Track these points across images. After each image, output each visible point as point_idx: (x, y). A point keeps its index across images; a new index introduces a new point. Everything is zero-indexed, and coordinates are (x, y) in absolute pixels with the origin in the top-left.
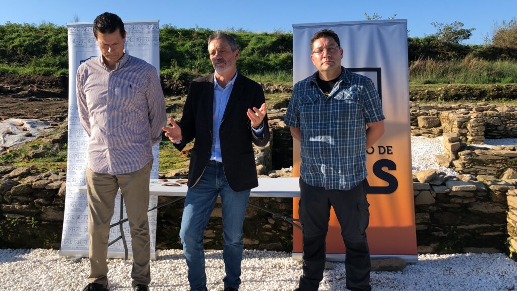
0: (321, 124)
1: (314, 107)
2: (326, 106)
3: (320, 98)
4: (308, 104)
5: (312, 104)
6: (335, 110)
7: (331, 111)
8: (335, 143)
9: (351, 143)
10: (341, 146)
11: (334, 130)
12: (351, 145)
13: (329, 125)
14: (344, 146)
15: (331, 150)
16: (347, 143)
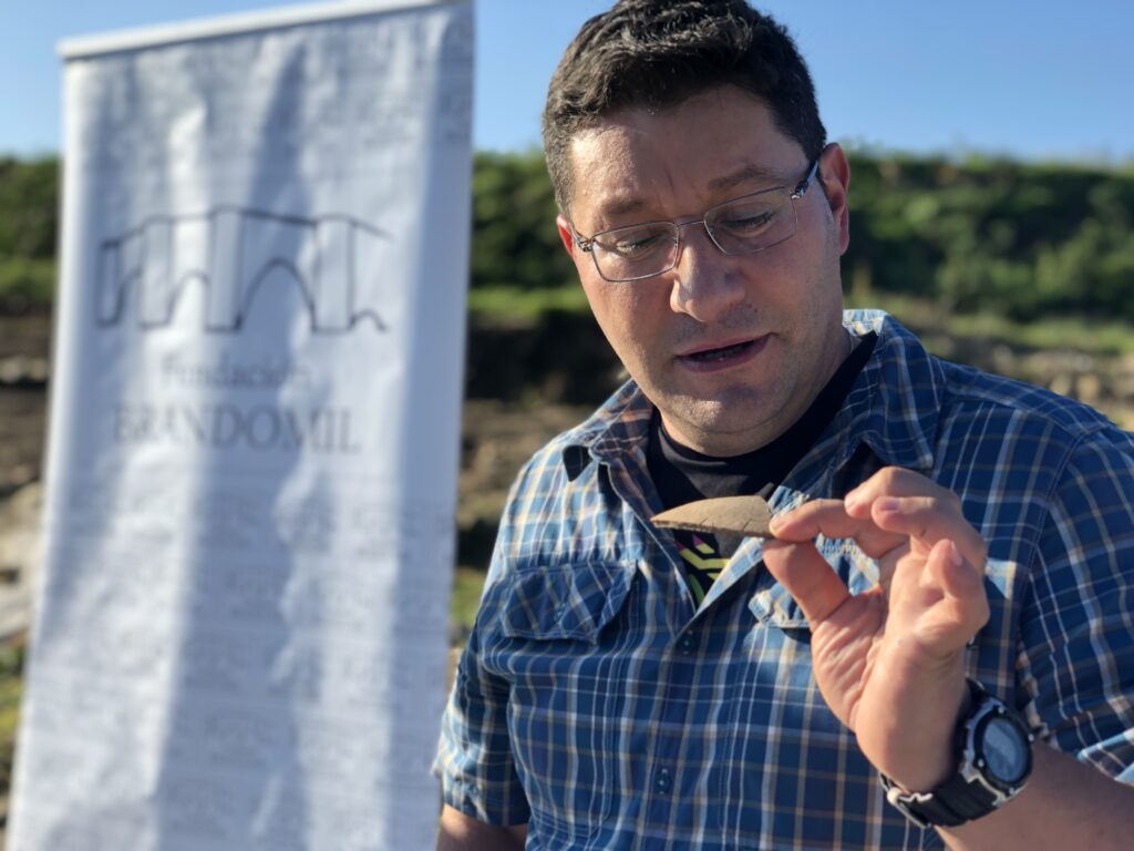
6: (743, 720)
7: (712, 728)
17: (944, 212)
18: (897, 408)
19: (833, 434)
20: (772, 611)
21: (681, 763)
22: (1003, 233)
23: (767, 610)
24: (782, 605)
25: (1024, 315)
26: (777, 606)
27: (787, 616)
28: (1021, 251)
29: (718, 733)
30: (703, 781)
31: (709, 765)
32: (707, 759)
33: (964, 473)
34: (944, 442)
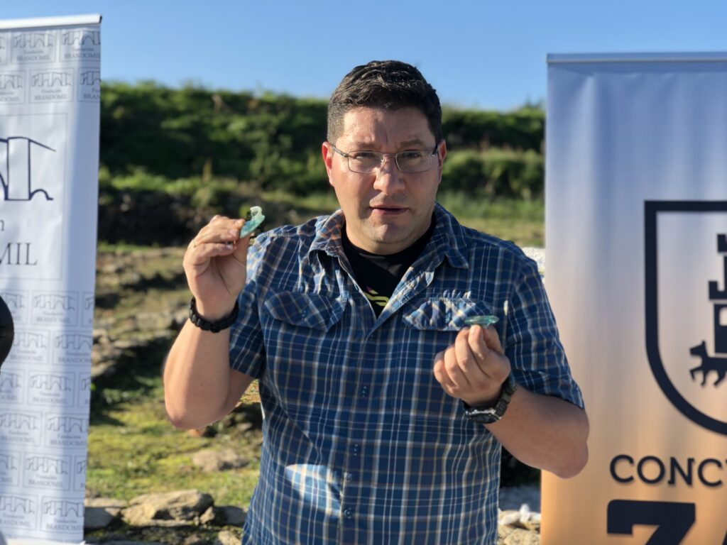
0: (345, 416)
1: (326, 344)
2: (371, 348)
3: (353, 315)
4: (304, 329)
5: (318, 332)
6: (403, 365)
7: (388, 370)
8: (392, 499)
9: (451, 502)
10: (413, 515)
11: (393, 447)
12: (452, 513)
13: (375, 427)
14: (426, 514)
15: (369, 529)
16: (436, 503)
18: (452, 244)
20: (414, 323)
21: (373, 384)
24: (418, 320)
26: (416, 321)
27: (421, 325)
29: (391, 372)
30: (385, 391)
31: (386, 384)
32: (385, 381)
33: (484, 272)
34: (473, 258)
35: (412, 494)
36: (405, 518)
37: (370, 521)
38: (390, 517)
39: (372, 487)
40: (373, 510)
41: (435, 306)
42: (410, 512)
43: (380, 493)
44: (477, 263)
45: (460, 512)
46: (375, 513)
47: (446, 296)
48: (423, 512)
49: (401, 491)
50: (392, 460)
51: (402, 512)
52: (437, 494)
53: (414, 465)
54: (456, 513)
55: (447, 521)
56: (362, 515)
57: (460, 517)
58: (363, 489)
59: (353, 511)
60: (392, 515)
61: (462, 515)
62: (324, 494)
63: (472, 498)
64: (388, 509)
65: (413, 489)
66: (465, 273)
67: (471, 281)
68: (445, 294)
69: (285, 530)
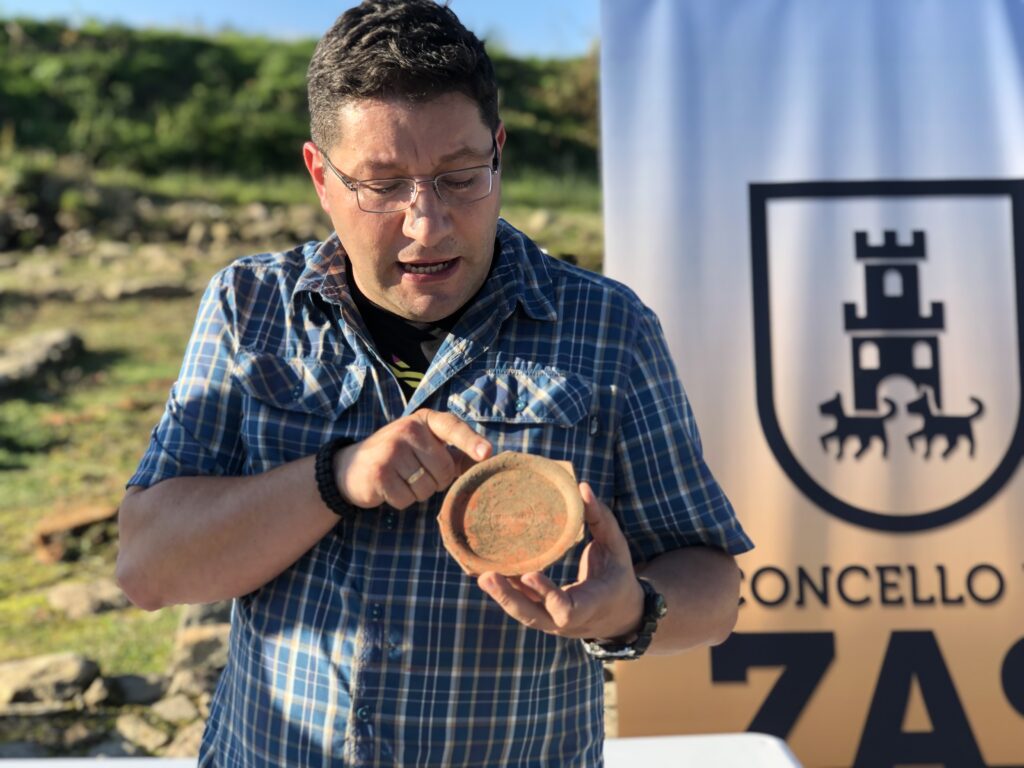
5: (321, 421)
8: (434, 691)
9: (531, 696)
10: (467, 715)
11: (436, 609)
12: (533, 713)
13: (407, 575)
14: (489, 715)
15: (398, 738)
16: (506, 697)
17: (68, 73)
18: (528, 280)
19: (489, 294)
20: (468, 410)
22: (124, 93)
23: (464, 409)
24: (474, 406)
25: (151, 168)
26: (471, 407)
27: (479, 414)
28: (140, 109)
30: (423, 520)
31: (425, 509)
32: (422, 504)
33: (580, 325)
34: (561, 303)
35: (465, 683)
36: (454, 720)
37: (398, 726)
38: (431, 720)
39: (402, 671)
40: (403, 709)
41: (502, 384)
42: (462, 711)
43: (416, 681)
44: (568, 312)
45: (546, 711)
46: (408, 714)
47: (519, 367)
48: (483, 710)
49: (448, 679)
50: (435, 630)
51: (450, 710)
52: (507, 683)
53: (470, 637)
54: (540, 713)
55: (524, 726)
56: (387, 717)
57: (546, 719)
58: (388, 674)
59: (372, 710)
60: (434, 716)
61: (550, 715)
62: (325, 681)
63: (565, 689)
64: (428, 706)
65: (468, 674)
66: (548, 327)
67: (558, 341)
68: (516, 362)
69: (265, 738)
